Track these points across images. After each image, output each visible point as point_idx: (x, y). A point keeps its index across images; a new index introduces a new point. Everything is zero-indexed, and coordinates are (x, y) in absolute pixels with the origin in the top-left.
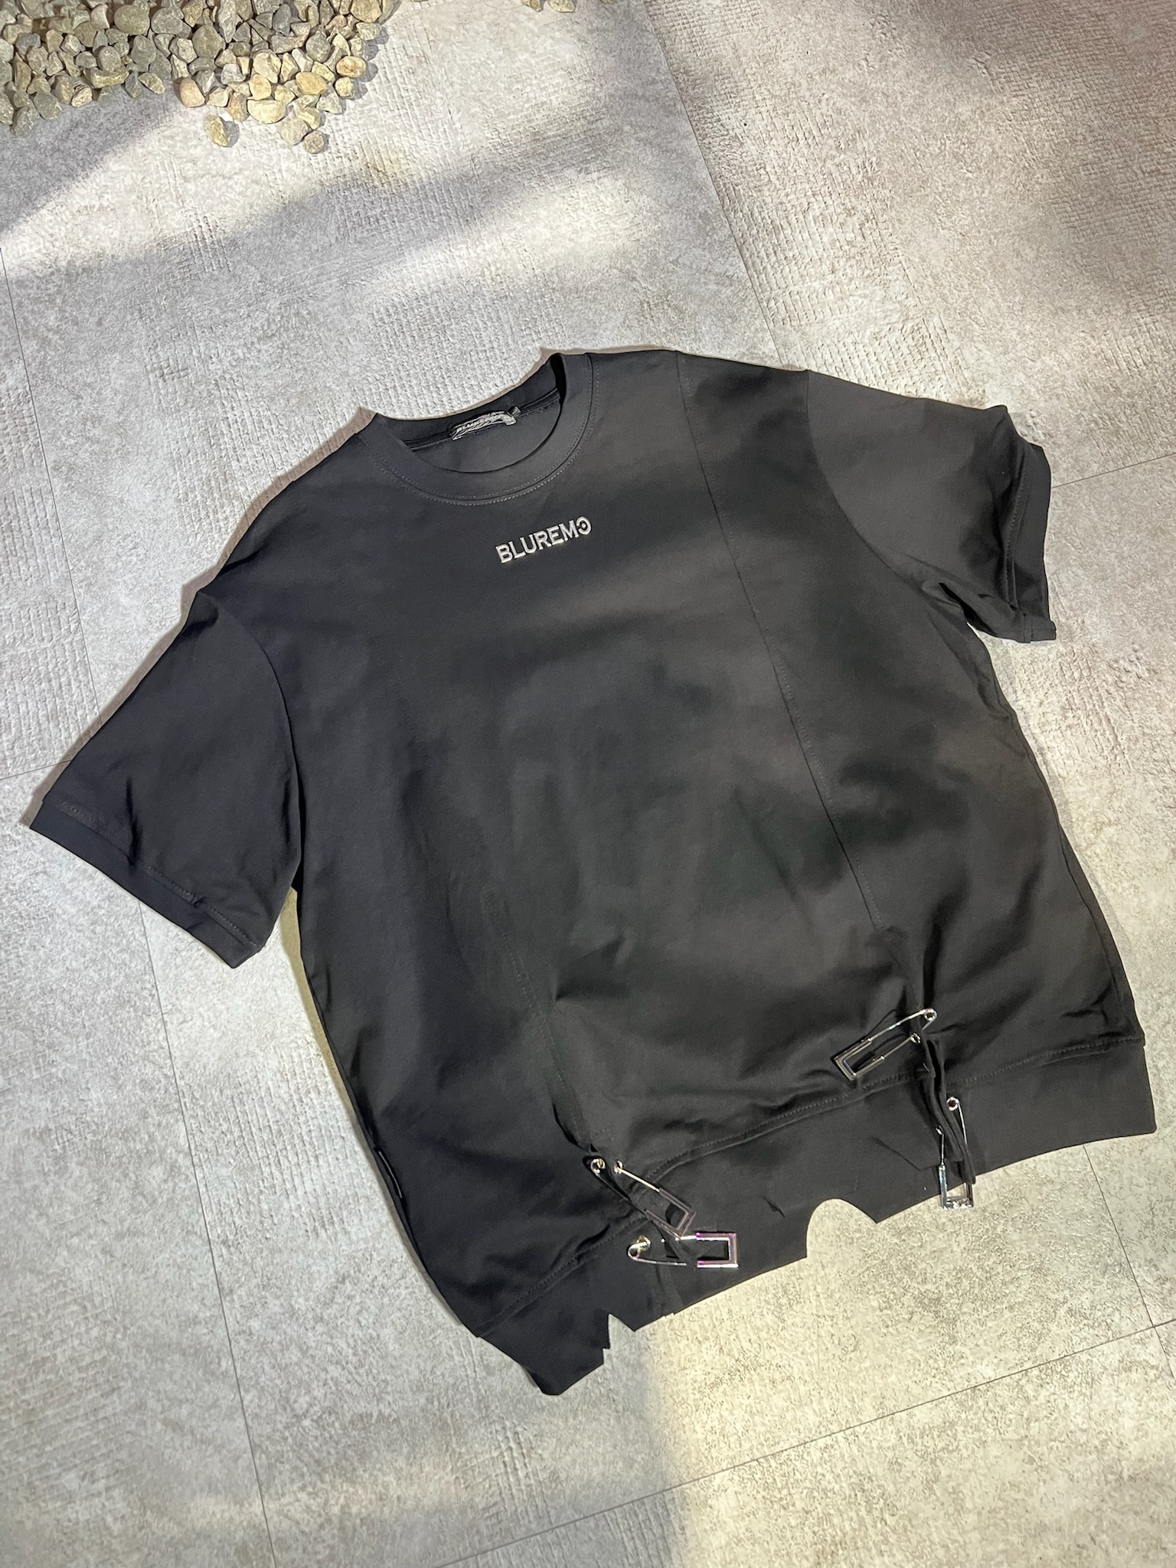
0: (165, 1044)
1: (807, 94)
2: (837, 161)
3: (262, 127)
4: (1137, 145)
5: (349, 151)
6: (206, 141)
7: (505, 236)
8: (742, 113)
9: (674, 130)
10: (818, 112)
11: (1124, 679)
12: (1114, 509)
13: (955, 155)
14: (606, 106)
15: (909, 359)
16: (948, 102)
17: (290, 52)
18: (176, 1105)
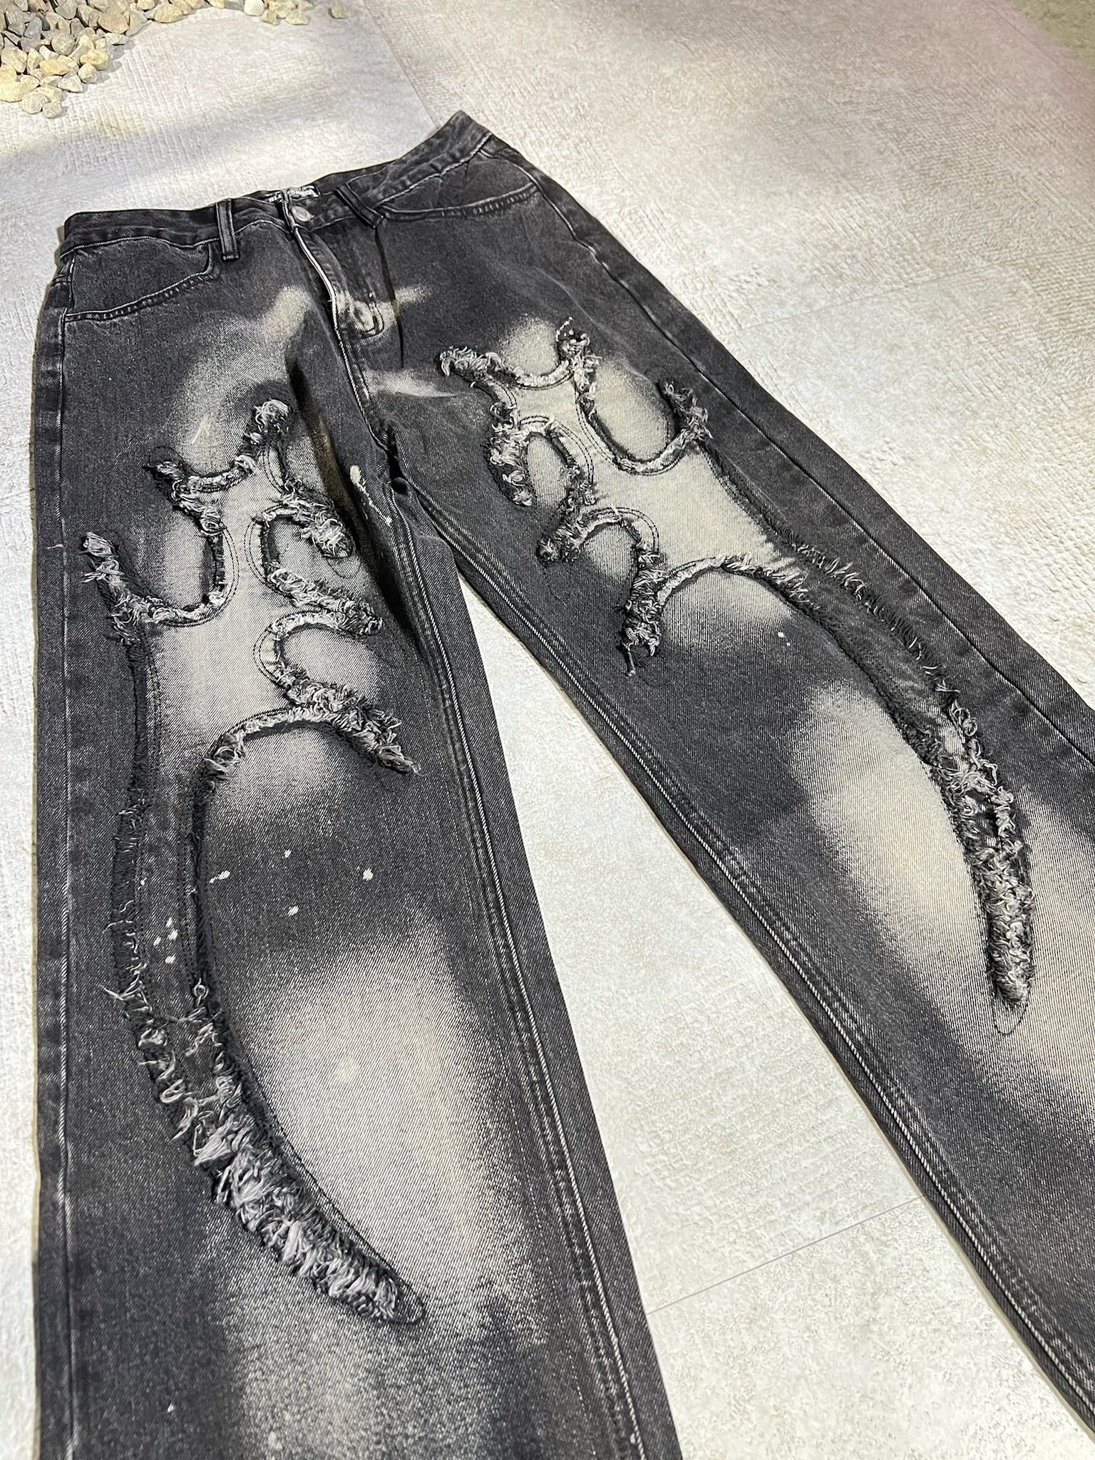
2: (551, 105)
11: (878, 466)
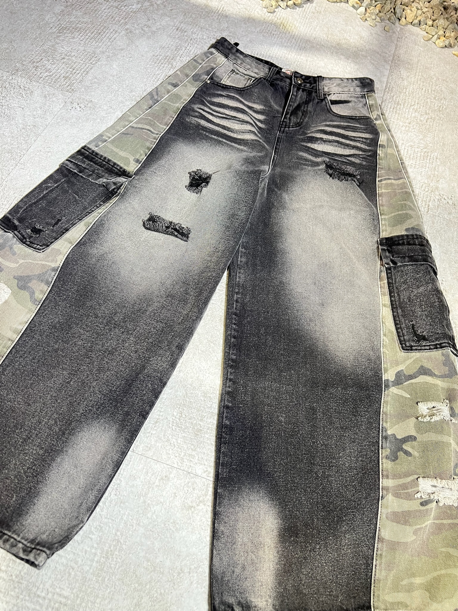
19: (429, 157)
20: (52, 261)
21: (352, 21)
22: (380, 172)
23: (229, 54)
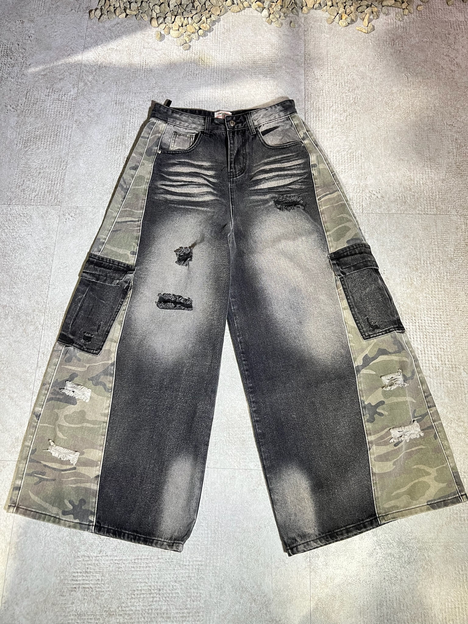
0: (47, 293)
1: (345, 71)
3: (172, 38)
4: (449, 115)
5: (196, 52)
6: (154, 38)
7: (234, 90)
8: (322, 72)
9: (298, 72)
10: (347, 78)
12: (395, 226)
13: (386, 103)
14: (280, 59)
15: (347, 161)
16: (390, 85)
17: (188, 18)
18: (44, 311)
19: (355, 157)
20: (108, 360)
21: (260, 29)
22: (317, 191)
23: (167, 119)
